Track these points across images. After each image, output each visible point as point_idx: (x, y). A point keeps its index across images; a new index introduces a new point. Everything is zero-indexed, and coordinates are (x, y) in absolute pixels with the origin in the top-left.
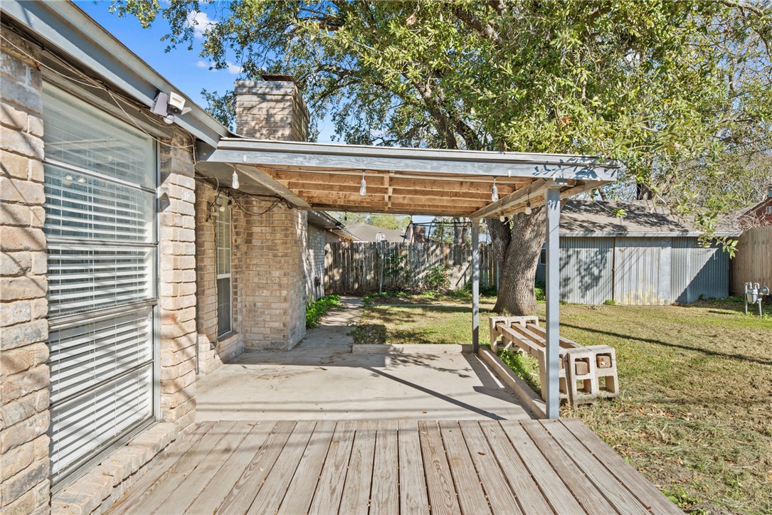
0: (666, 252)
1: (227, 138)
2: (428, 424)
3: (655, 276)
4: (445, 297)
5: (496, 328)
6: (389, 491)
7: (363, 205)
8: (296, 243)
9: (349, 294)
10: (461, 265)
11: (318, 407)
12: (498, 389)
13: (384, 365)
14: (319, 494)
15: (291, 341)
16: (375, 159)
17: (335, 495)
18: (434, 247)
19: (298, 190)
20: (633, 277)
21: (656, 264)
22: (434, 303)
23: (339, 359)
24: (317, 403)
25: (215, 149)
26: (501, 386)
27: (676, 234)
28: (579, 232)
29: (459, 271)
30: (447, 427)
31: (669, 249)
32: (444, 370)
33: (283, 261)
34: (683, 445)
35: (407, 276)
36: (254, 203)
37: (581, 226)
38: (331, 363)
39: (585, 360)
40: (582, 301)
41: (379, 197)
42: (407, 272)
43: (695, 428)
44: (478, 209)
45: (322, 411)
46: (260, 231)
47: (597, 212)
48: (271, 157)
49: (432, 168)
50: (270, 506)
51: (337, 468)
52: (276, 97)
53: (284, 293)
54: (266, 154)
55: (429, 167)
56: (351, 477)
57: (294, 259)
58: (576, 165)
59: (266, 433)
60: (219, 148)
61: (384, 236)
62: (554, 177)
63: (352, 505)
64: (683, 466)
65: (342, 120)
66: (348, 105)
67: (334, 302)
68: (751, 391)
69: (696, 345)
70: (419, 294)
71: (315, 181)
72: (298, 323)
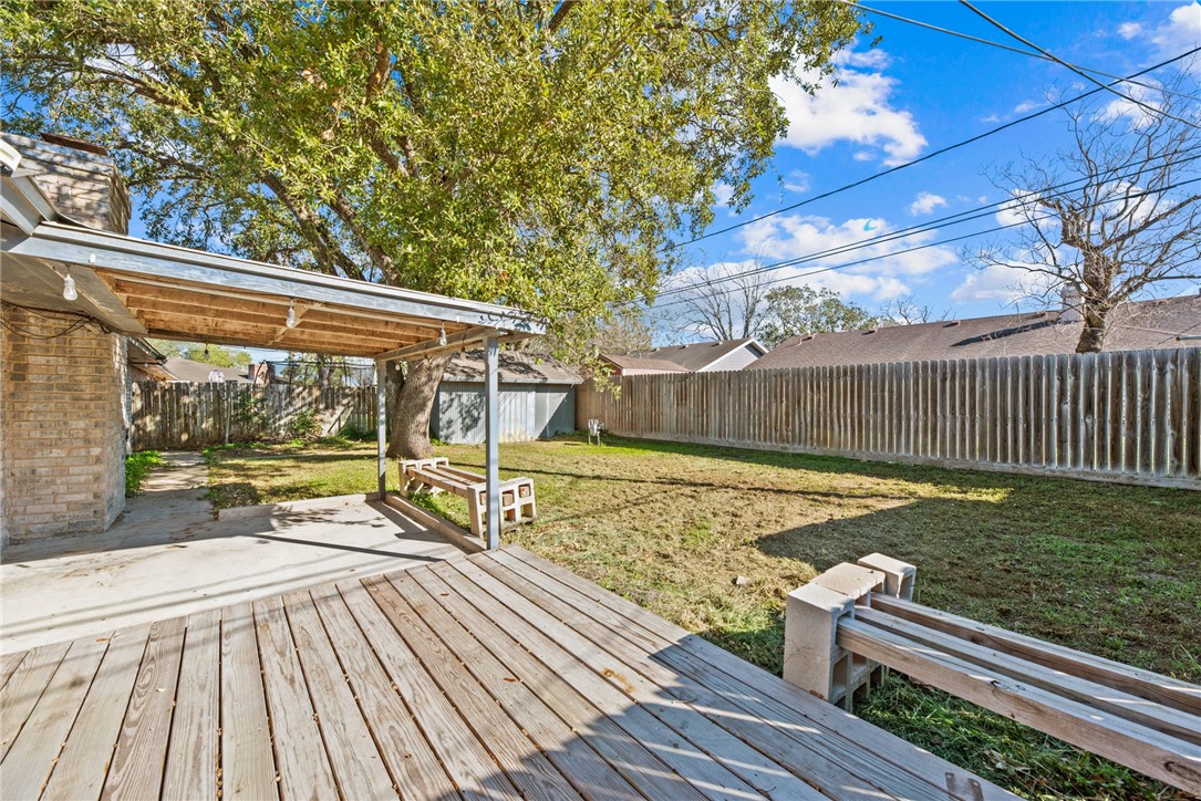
0: (532, 396)
1: (55, 224)
2: (373, 579)
3: (524, 416)
4: (316, 445)
5: (407, 472)
6: (364, 658)
7: (237, 336)
8: (113, 381)
9: (171, 449)
10: (334, 409)
11: (200, 593)
12: (421, 532)
13: (273, 529)
14: (272, 690)
15: (108, 518)
16: (308, 286)
17: (297, 685)
18: (301, 389)
19: (136, 309)
20: (507, 417)
21: (524, 406)
22: (304, 452)
23: (201, 531)
24: (194, 590)
25: (28, 236)
26: (424, 529)
27: (538, 381)
28: (461, 377)
29: (332, 416)
30: (396, 578)
31: (534, 393)
32: (353, 523)
33: (92, 406)
34: (591, 550)
35: (263, 422)
36: (32, 320)
37: (463, 371)
38: (191, 537)
39: (510, 492)
40: (464, 441)
41: (267, 328)
42: (263, 418)
43: (594, 535)
44: (386, 350)
45: (206, 597)
46: (44, 362)
47: (476, 359)
48: (144, 263)
49: (378, 305)
50: (205, 728)
51: (282, 654)
52: (77, 172)
53: (96, 451)
54: (135, 257)
55: (375, 303)
56: (307, 659)
57: (111, 404)
58: (515, 318)
59: (140, 643)
60: (36, 235)
61: (222, 375)
62: (497, 327)
63: (326, 687)
64: (598, 565)
65: (159, 221)
66: (168, 203)
67: (154, 460)
68: (615, 501)
69: (568, 472)
70: (283, 443)
71: (187, 301)
72: (116, 492)
